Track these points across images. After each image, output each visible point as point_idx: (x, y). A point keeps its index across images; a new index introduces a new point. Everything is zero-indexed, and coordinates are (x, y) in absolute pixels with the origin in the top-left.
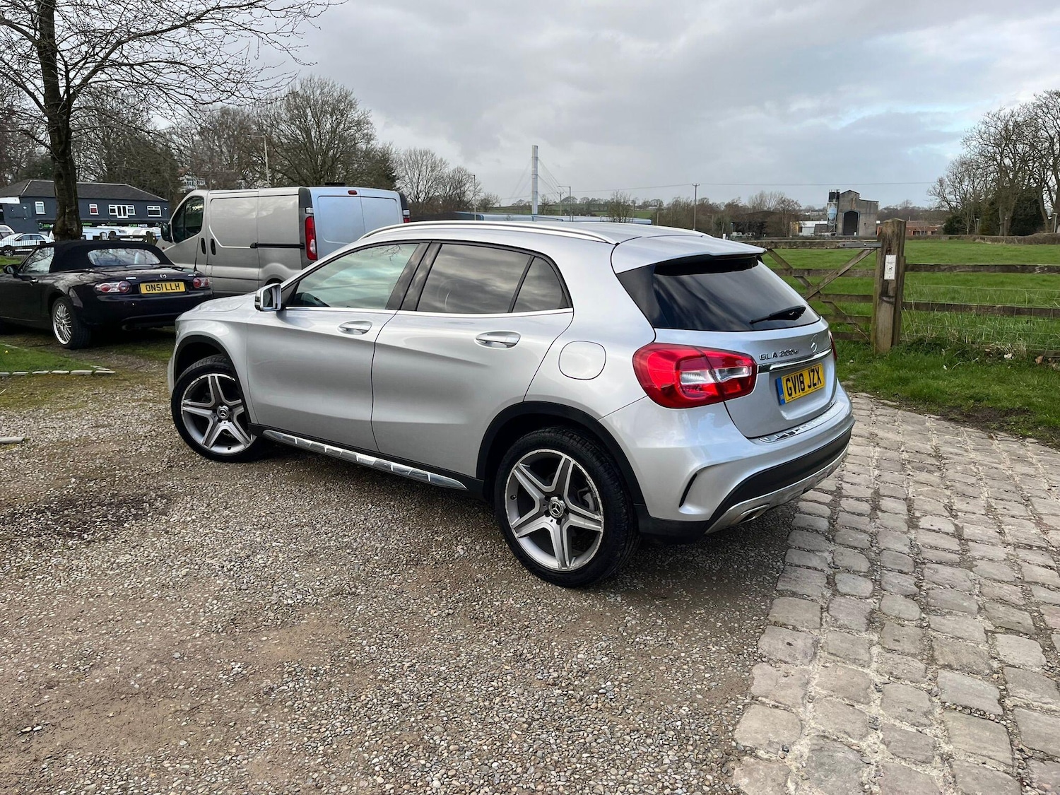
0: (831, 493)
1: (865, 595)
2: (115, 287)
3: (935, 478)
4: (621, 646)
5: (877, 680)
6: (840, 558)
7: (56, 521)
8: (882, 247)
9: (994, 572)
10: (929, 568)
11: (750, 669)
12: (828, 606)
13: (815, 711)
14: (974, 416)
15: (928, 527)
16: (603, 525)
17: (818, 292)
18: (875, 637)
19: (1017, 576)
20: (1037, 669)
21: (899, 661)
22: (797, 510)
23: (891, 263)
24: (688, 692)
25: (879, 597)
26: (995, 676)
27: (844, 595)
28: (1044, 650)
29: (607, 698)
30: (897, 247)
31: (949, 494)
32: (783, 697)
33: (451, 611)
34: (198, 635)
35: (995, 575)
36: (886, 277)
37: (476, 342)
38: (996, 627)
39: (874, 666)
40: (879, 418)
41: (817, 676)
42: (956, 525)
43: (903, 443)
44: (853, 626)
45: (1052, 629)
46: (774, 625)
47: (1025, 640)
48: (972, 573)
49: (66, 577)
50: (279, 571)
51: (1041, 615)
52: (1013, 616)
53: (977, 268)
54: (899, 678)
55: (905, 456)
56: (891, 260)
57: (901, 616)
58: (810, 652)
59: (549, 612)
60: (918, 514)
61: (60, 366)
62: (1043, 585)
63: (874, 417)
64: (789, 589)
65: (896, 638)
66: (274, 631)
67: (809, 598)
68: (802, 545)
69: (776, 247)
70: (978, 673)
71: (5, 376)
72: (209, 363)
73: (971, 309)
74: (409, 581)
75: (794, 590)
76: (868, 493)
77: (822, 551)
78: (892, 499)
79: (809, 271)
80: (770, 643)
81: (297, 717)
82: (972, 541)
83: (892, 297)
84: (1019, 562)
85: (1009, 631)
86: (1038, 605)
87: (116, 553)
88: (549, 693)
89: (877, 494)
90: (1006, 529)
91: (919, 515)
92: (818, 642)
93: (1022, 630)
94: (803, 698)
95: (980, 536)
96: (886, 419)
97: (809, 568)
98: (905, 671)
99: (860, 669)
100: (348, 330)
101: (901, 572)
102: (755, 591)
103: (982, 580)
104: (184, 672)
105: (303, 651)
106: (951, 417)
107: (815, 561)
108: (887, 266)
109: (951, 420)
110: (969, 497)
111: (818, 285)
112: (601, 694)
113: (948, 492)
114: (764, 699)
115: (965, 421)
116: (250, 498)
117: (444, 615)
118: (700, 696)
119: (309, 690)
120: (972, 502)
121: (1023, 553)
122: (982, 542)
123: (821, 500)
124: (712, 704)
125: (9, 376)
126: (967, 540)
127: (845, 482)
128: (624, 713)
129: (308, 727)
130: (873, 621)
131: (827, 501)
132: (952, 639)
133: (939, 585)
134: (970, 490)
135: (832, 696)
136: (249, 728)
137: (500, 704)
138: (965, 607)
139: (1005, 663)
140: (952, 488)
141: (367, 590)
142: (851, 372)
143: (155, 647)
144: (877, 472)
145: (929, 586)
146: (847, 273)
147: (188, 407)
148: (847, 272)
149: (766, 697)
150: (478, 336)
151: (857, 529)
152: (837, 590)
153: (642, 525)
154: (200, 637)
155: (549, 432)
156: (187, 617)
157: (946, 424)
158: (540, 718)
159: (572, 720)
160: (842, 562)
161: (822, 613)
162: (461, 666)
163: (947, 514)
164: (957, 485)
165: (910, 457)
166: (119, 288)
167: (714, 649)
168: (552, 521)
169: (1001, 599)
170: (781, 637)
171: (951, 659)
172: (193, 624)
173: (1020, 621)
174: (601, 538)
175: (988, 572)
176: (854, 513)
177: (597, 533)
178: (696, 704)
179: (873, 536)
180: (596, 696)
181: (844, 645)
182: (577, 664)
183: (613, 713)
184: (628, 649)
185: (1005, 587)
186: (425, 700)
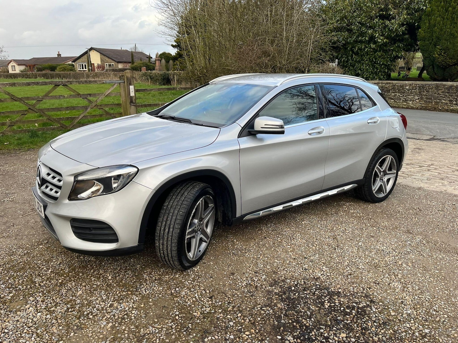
17: (97, 104)
36: (131, 95)
56: (132, 88)
79: (90, 95)
83: (135, 103)
111: (96, 101)
148: (109, 94)
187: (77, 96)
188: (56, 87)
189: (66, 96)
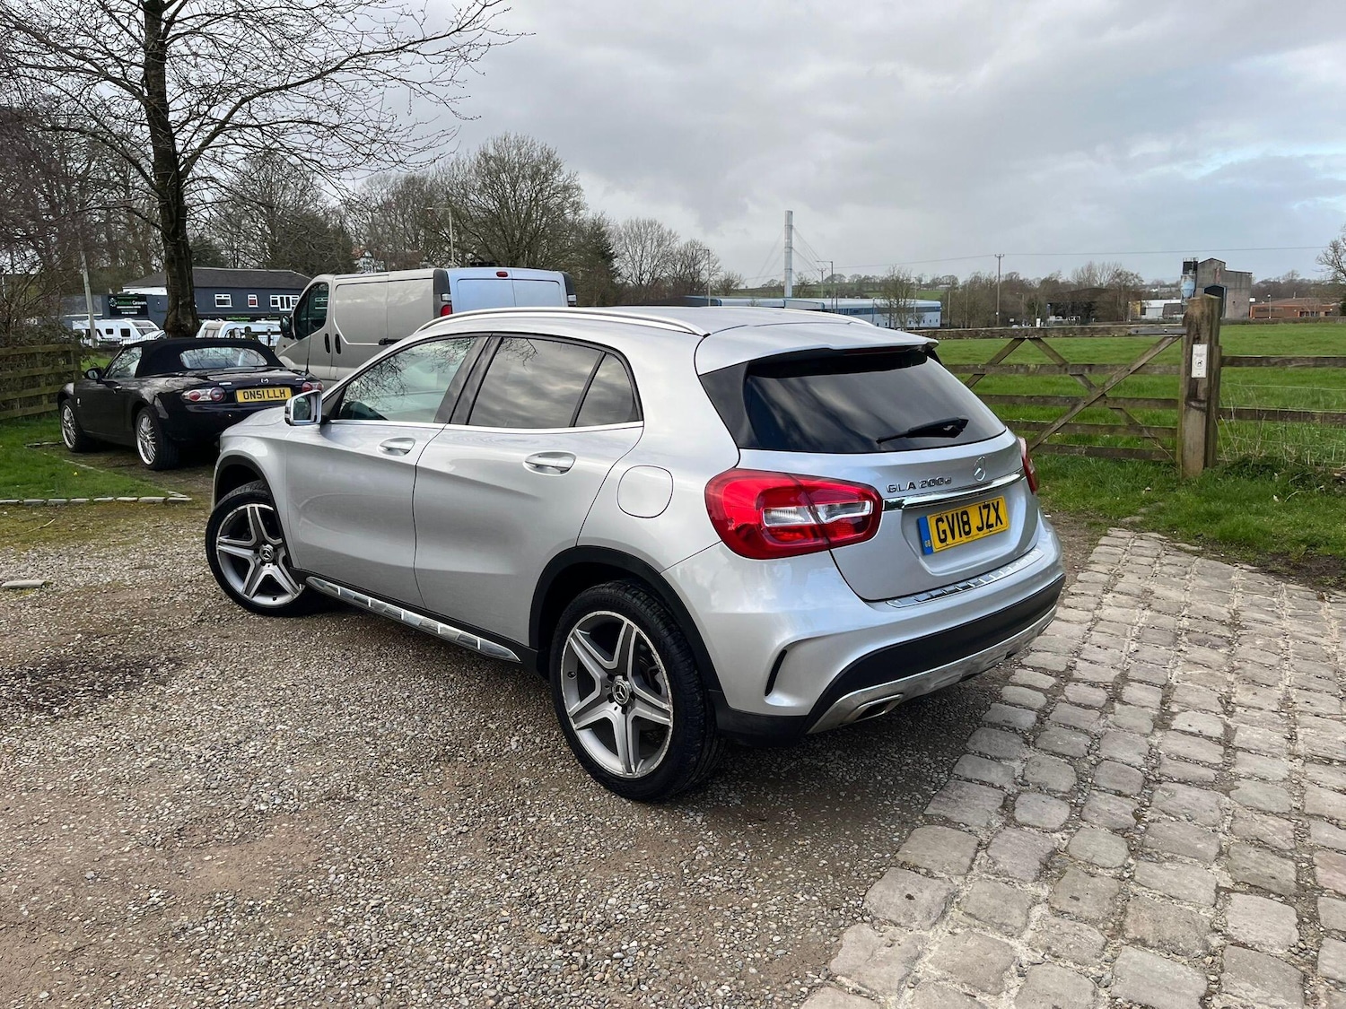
0: (1056, 674)
1: (1052, 826)
2: (206, 394)
3: (1217, 656)
4: (674, 888)
5: (1024, 959)
6: (1034, 770)
7: (32, 689)
8: (1188, 334)
9: (1261, 797)
10: (1164, 789)
11: (842, 932)
12: (989, 843)
13: (912, 1003)
14: (1306, 567)
15: (1184, 729)
16: (672, 717)
17: (1104, 395)
18: (1044, 892)
19: (1294, 804)
20: (1281, 951)
21: (1067, 930)
22: (998, 698)
23: (1201, 355)
24: (740, 963)
25: (1072, 830)
26: (1208, 960)
27: (1020, 826)
28: (1301, 921)
29: (622, 966)
30: (1208, 334)
31: (1232, 680)
32: (873, 978)
33: (465, 828)
34: (128, 849)
35: (1261, 802)
36: (1195, 374)
37: (526, 466)
38: (1237, 883)
39: (1028, 935)
40: (1165, 569)
41: (935, 948)
42: (1227, 726)
43: (1188, 605)
44: (1017, 874)
45: (1322, 889)
46: (901, 867)
47: (1276, 904)
48: (1227, 798)
49: (9, 762)
50: (268, 763)
51: (1312, 865)
52: (1268, 867)
53: (1319, 362)
54: (1058, 957)
55: (1185, 623)
56: (1200, 351)
57: (1095, 860)
58: (936, 911)
59: (596, 835)
60: (1175, 708)
61: (132, 491)
62: (1330, 820)
63: (1157, 567)
64: (943, 813)
65: (1076, 894)
66: (225, 847)
67: (966, 829)
68: (985, 750)
69: (1046, 336)
70: (1185, 953)
71: (61, 504)
72: (248, 490)
73: (1313, 418)
74: (429, 784)
75: (949, 815)
76: (1111, 676)
77: (1011, 760)
78: (1144, 685)
79: (1090, 367)
80: (884, 895)
81: (198, 971)
82: (1244, 750)
83: (1203, 402)
84: (1305, 783)
85: (1256, 889)
86: (1312, 849)
87: (80, 734)
88: (545, 954)
89: (1124, 678)
90: (1301, 733)
91: (1177, 710)
92: (956, 895)
93: (1274, 888)
94: (901, 981)
95: (1257, 742)
96: (1173, 570)
97: (983, 783)
98: (1071, 946)
99: (1005, 940)
100: (390, 450)
101: (1119, 794)
102: (893, 815)
103: (1239, 810)
104: (89, 898)
105: (250, 878)
106: (1272, 567)
107: (995, 774)
108: (1196, 359)
109: (1271, 572)
110: (1260, 685)
111: (1104, 385)
112: (616, 959)
113: (1231, 677)
114: (844, 980)
115: (1290, 575)
116: (277, 665)
117: (454, 833)
118: (753, 970)
119: (231, 934)
120: (1263, 691)
121: (1314, 771)
122: (1258, 752)
123: (1038, 684)
124: (766, 982)
125: (66, 504)
126: (1237, 749)
127: (1082, 659)
128: (637, 990)
129: (206, 987)
130: (1050, 867)
131: (1046, 686)
132: (1162, 899)
133: (1170, 815)
134: (1264, 675)
135: (946, 980)
136: (132, 982)
137: (471, 967)
138: (1199, 850)
139: (1232, 939)
140: (1239, 671)
141: (369, 795)
142: (1143, 504)
143: (70, 862)
144: (1134, 646)
145: (1155, 816)
146: (1141, 370)
147: (225, 546)
148: (1144, 367)
149: (848, 976)
150: (528, 459)
151: (1075, 728)
152: (1014, 818)
153: (721, 718)
154: (129, 852)
155: (609, 588)
156: (125, 825)
157: (1261, 577)
158: (517, 992)
159: (560, 997)
160: (1035, 777)
161: (977, 851)
162: (444, 908)
163: (1219, 709)
164: (1249, 667)
165: (1190, 625)
166: (211, 396)
167: (802, 899)
168: (616, 709)
169: (1258, 840)
170: (903, 885)
171: (1147, 931)
172: (128, 833)
173: (1277, 875)
174: (670, 734)
175: (1250, 798)
176: (1079, 705)
177: (666, 727)
178: (743, 983)
179: (1097, 738)
180: (608, 962)
181: (992, 902)
182: (603, 913)
183: (622, 990)
184: (682, 894)
185: (1271, 822)
186: (374, 956)
187: (1058, 368)
188: (1017, 343)
189: (1032, 366)
